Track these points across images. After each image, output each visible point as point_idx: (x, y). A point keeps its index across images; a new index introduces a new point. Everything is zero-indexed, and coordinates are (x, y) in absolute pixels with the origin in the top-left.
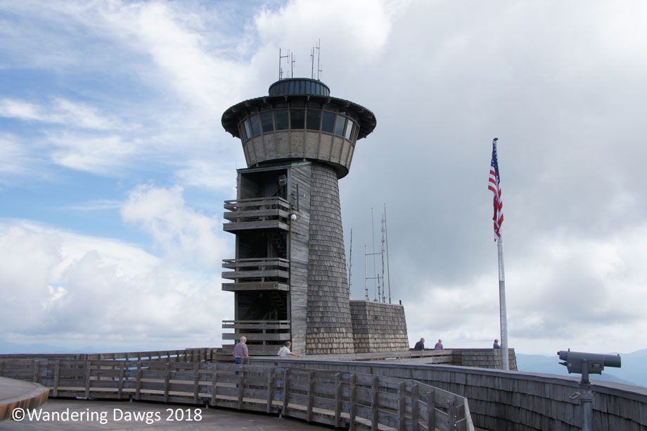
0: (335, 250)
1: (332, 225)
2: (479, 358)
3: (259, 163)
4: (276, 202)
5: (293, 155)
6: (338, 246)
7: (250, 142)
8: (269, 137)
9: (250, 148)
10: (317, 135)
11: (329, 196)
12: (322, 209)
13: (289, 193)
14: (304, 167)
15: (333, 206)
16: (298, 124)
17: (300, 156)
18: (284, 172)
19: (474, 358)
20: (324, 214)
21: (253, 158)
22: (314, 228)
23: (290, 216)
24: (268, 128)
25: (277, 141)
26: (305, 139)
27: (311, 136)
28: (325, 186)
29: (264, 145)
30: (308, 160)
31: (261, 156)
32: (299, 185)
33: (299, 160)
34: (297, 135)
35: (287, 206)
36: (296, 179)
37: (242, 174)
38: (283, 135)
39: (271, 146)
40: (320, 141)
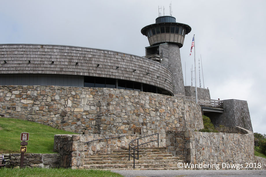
0: (177, 69)
1: (176, 62)
2: (229, 102)
3: (153, 45)
4: (155, 56)
5: (162, 41)
6: (179, 68)
7: (150, 38)
8: (155, 36)
9: (150, 40)
10: (169, 34)
11: (175, 53)
12: (173, 57)
13: (160, 53)
14: (166, 45)
15: (176, 56)
16: (163, 32)
17: (164, 41)
18: (158, 47)
19: (227, 103)
20: (173, 59)
21: (151, 43)
22: (170, 63)
23: (160, 59)
24: (154, 34)
25: (157, 37)
26: (165, 36)
27: (167, 35)
28: (173, 50)
29: (154, 39)
30: (167, 42)
31: (153, 43)
32: (163, 50)
33: (164, 43)
34: (163, 35)
35: (159, 57)
36: (162, 49)
37: (147, 49)
38: (159, 35)
39: (156, 39)
40: (170, 36)
